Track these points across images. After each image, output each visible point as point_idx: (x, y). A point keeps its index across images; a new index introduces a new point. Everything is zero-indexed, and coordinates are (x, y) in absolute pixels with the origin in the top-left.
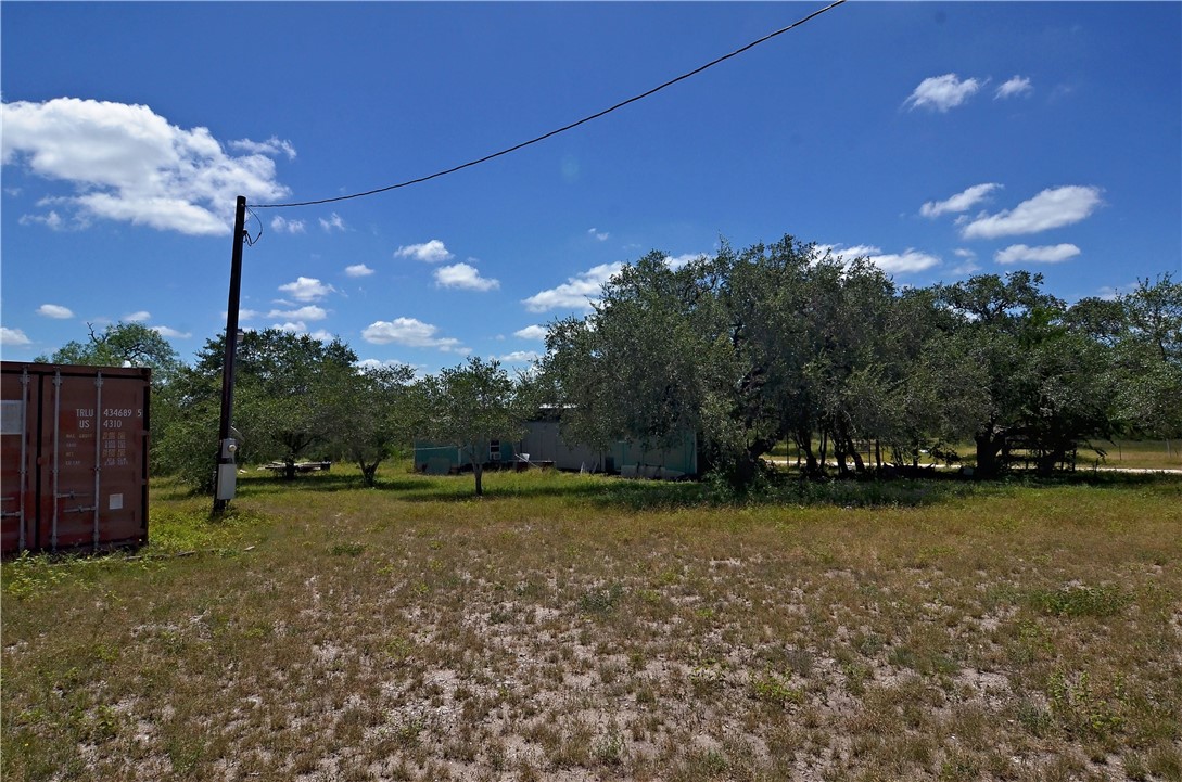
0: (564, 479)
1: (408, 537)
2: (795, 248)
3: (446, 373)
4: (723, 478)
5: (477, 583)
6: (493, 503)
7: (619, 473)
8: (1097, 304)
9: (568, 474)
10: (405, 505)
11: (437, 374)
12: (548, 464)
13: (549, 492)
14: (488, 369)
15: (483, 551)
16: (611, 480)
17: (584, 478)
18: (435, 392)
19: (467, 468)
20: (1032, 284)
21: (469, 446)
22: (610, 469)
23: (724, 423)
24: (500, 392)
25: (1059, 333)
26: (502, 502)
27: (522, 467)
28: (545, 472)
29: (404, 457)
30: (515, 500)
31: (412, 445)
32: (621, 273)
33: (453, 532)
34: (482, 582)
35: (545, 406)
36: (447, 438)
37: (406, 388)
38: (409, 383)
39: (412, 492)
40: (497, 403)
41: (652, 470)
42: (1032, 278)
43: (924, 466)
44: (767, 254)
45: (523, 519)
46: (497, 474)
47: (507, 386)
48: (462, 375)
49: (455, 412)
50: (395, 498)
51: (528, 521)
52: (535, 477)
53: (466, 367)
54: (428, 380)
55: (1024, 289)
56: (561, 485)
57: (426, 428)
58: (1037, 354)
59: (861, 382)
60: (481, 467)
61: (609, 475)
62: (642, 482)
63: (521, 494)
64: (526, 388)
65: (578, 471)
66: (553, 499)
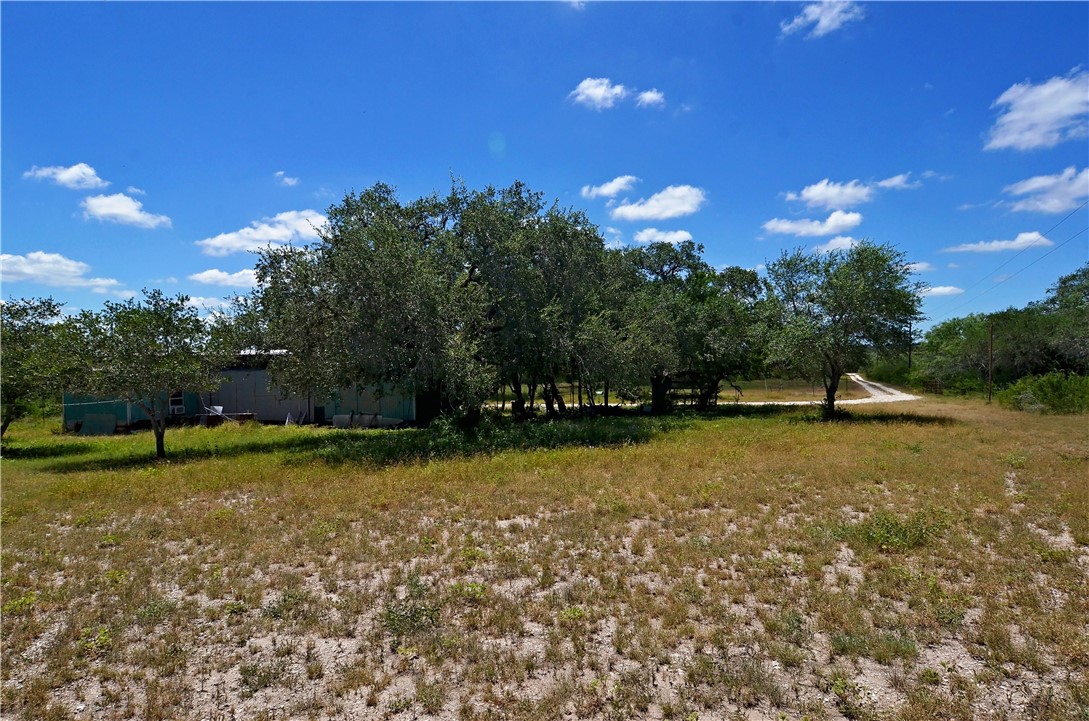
0: (267, 433)
1: (62, 529)
2: (524, 195)
3: (111, 308)
4: (450, 424)
5: (194, 604)
6: (185, 468)
7: (331, 424)
8: (738, 271)
9: (270, 427)
10: (52, 479)
11: (97, 309)
12: (248, 417)
13: (254, 448)
14: (172, 305)
15: (189, 542)
16: (323, 431)
17: (291, 430)
18: (96, 332)
19: (141, 425)
20: (695, 253)
21: (146, 399)
22: (320, 420)
23: (471, 366)
24: (189, 333)
25: (713, 293)
26: (198, 466)
27: (214, 421)
28: (243, 427)
29: (49, 415)
30: (217, 463)
31: (59, 400)
32: (343, 204)
33: (133, 512)
34: (203, 600)
35: (247, 352)
36: (115, 389)
37: (48, 328)
38: (55, 321)
39: (62, 460)
40: (186, 349)
41: (367, 418)
42: (696, 247)
43: (613, 405)
44: (498, 198)
45: (235, 486)
46: (182, 430)
47: (198, 327)
48: (134, 311)
49: (127, 357)
50: (35, 470)
51: (240, 488)
52: (232, 433)
53: (142, 301)
54: (85, 316)
55: (689, 256)
56: (267, 440)
57: (82, 377)
58: (702, 311)
59: (592, 327)
60: (163, 424)
61: (319, 426)
62: (360, 431)
63: (220, 453)
64: (222, 331)
65: (283, 423)
66: (263, 457)
